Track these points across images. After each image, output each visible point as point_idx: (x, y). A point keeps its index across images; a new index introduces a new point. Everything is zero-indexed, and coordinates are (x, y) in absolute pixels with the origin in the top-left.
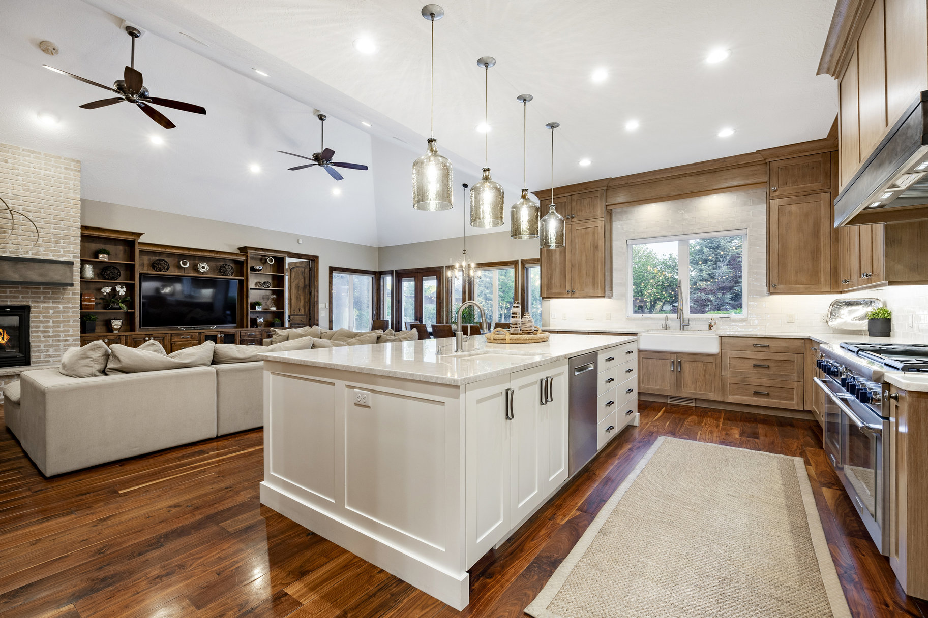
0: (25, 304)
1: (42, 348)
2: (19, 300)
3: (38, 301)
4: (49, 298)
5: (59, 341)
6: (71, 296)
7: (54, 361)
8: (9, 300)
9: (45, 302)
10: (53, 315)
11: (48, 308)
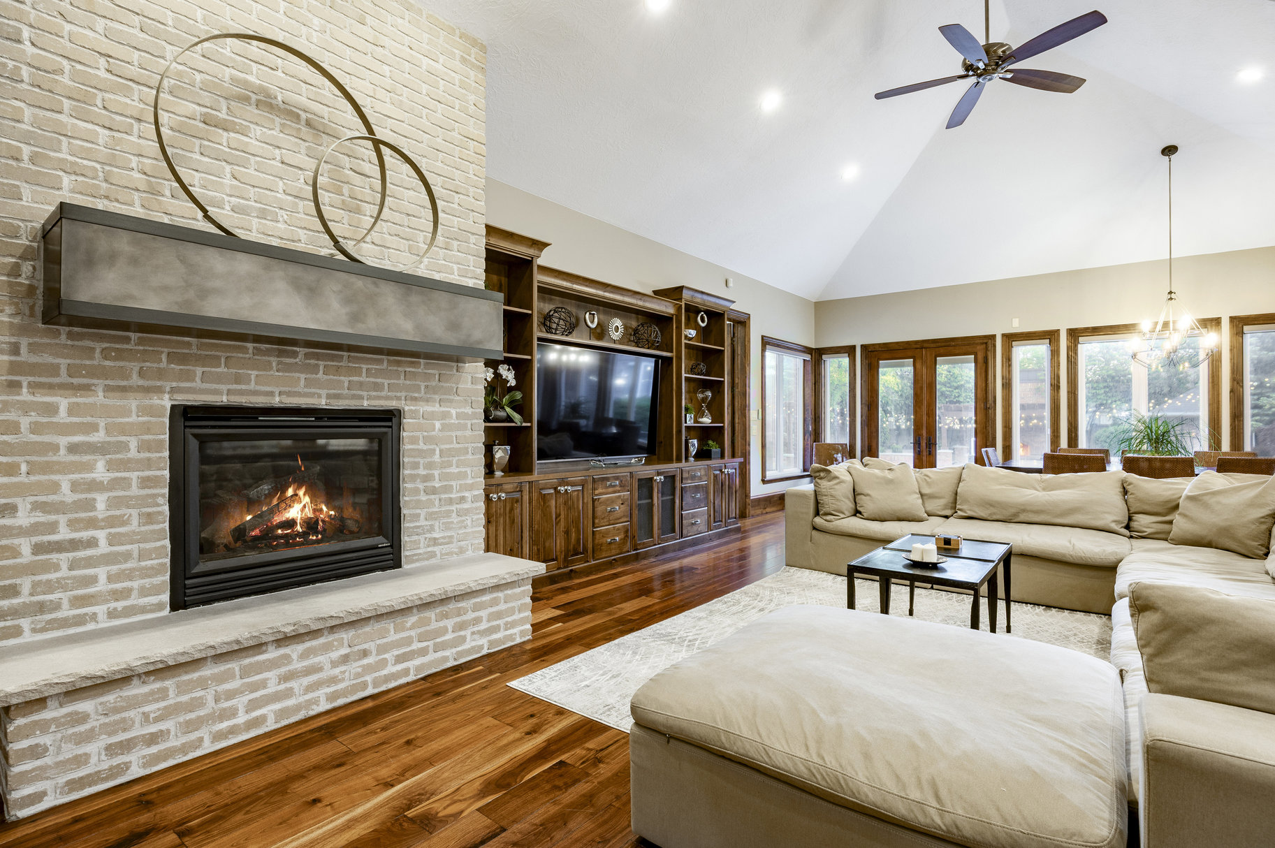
0: (391, 404)
1: (422, 522)
2: (383, 394)
3: (415, 399)
4: (435, 390)
5: (451, 501)
6: (469, 386)
7: (442, 554)
8: (365, 394)
9: (427, 401)
10: (441, 434)
11: (432, 416)
